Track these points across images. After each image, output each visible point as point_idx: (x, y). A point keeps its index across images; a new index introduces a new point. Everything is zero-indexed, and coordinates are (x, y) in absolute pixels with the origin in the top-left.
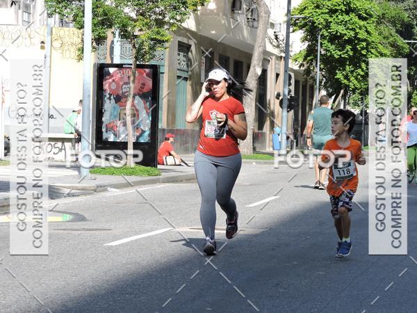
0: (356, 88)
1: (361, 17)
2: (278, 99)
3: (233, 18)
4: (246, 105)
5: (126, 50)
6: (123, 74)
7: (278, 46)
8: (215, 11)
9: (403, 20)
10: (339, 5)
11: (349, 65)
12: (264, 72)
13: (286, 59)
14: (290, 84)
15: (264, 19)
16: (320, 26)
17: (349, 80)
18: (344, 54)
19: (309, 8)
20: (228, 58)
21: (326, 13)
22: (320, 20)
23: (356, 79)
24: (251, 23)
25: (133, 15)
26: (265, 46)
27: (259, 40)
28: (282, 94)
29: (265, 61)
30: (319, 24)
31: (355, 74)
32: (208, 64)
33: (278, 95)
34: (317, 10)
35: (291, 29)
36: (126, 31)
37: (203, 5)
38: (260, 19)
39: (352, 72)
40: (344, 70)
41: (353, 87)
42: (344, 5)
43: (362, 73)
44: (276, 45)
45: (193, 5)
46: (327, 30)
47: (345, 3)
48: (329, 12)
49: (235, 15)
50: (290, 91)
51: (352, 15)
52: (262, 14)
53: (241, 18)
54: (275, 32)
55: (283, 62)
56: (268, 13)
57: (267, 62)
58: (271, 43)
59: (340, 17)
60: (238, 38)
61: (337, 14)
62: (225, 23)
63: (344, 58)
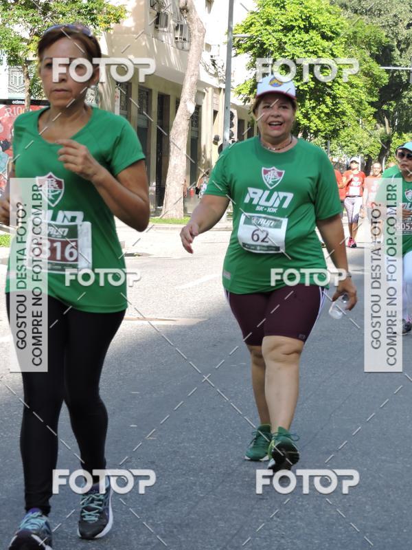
0: (318, 131)
1: (324, 37)
2: (216, 143)
3: (156, 38)
4: (175, 152)
5: (16, 80)
6: (13, 112)
7: (216, 75)
8: (133, 29)
9: (381, 41)
10: (296, 20)
11: (310, 100)
12: (198, 108)
13: (227, 91)
14: (232, 125)
15: (197, 39)
16: (272, 49)
17: (309, 119)
18: (302, 85)
19: (257, 24)
20: (151, 90)
21: (279, 31)
22: (271, 40)
23: (319, 118)
24: (180, 44)
25: (26, 35)
26: (199, 75)
27: (191, 67)
28: (221, 138)
29: (200, 94)
30: (270, 45)
31: (317, 112)
32: (124, 99)
33: (216, 140)
34: (268, 27)
35: (233, 52)
36: (17, 56)
37: (118, 22)
38: (193, 39)
39: (313, 108)
40: (303, 106)
41: (315, 129)
42: (303, 20)
43: (327, 110)
44: (213, 73)
45: (105, 22)
46: (280, 54)
47: (304, 17)
48: (282, 30)
49: (160, 33)
50: (232, 134)
51: (313, 33)
52: (196, 33)
53: (168, 37)
54: (212, 57)
55: (222, 96)
56: (203, 31)
57: (201, 96)
58: (207, 71)
59: (297, 35)
60: (163, 64)
61: (294, 31)
62: (146, 44)
63: (303, 90)
